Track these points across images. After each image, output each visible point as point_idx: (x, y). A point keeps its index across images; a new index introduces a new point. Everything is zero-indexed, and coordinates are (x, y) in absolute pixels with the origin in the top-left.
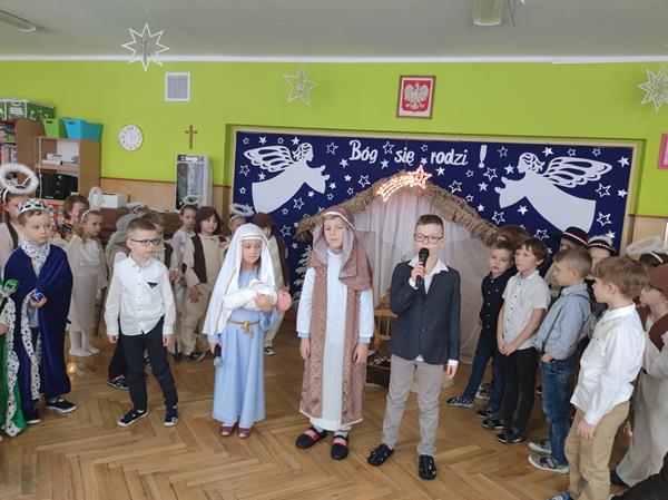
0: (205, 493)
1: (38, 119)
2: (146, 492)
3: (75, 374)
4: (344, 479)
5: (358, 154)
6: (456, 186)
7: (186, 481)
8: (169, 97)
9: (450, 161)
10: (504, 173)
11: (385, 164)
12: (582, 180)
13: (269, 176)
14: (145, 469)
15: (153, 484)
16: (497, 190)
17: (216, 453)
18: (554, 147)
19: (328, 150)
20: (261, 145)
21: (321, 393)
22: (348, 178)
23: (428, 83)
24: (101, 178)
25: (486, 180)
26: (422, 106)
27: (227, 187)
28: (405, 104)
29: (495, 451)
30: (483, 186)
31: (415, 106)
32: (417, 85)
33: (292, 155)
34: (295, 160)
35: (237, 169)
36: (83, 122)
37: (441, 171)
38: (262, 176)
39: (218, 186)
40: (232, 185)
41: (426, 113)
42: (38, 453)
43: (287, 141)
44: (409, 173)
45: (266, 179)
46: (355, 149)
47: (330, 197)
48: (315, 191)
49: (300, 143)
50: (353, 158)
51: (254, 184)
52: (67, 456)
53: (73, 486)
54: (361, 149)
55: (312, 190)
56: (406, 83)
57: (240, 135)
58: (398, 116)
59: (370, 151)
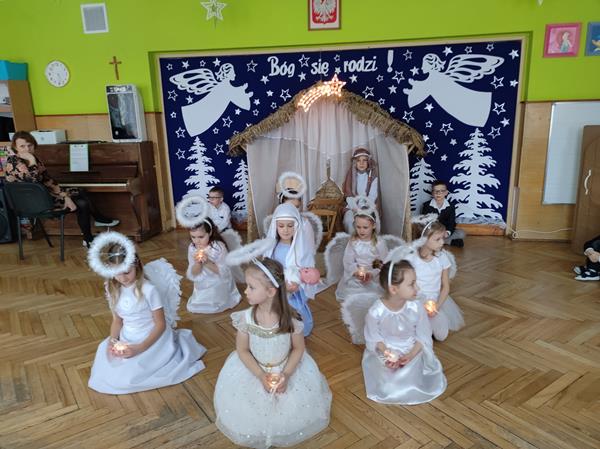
5: (278, 70)
6: (369, 91)
8: (88, 29)
9: (362, 69)
10: (410, 75)
12: (479, 75)
13: (197, 98)
16: (406, 91)
18: (453, 46)
19: (248, 69)
20: (185, 70)
22: (270, 93)
24: (35, 116)
25: (394, 83)
26: (331, 17)
27: (158, 114)
28: (315, 17)
30: (393, 89)
31: (324, 19)
33: (215, 77)
34: (219, 81)
35: (166, 95)
36: (7, 62)
37: (354, 78)
38: (190, 100)
39: (149, 113)
40: (163, 111)
41: (335, 24)
42: (26, 367)
43: (209, 63)
44: (325, 83)
45: (194, 101)
46: (273, 65)
47: (256, 113)
48: (241, 109)
49: (221, 64)
50: (272, 74)
51: (183, 108)
53: (62, 389)
54: (280, 65)
55: (237, 108)
57: (164, 62)
58: (309, 29)
59: (288, 65)
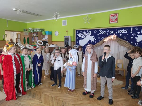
0: (63, 101)
1: (41, 32)
2: (52, 100)
3: (45, 78)
4: (91, 102)
5: (101, 32)
6: (125, 38)
7: (59, 99)
8: (63, 25)
9: (123, 32)
10: (138, 34)
11: (107, 34)
13: (83, 39)
14: (53, 96)
15: (54, 98)
16: (136, 38)
17: (66, 94)
19: (94, 32)
20: (81, 33)
21: (86, 83)
22: (99, 38)
23: (117, 15)
24: (52, 41)
25: (133, 36)
26: (115, 20)
28: (111, 20)
29: (130, 100)
30: (132, 37)
31: (114, 21)
32: (114, 16)
33: (87, 34)
34: (88, 35)
35: (76, 38)
36: (48, 31)
37: (121, 35)
38: (81, 39)
39: (72, 42)
40: (75, 41)
41: (116, 22)
42: (36, 91)
43: (86, 31)
44: (112, 36)
45: (82, 39)
46: (100, 32)
47: (95, 42)
48: (92, 41)
49: (88, 31)
50: (100, 33)
51: (79, 41)
52: (41, 92)
53: (40, 97)
54: (102, 31)
55: (91, 41)
56: (111, 16)
57: (77, 31)
58: (110, 23)
59: (104, 31)
